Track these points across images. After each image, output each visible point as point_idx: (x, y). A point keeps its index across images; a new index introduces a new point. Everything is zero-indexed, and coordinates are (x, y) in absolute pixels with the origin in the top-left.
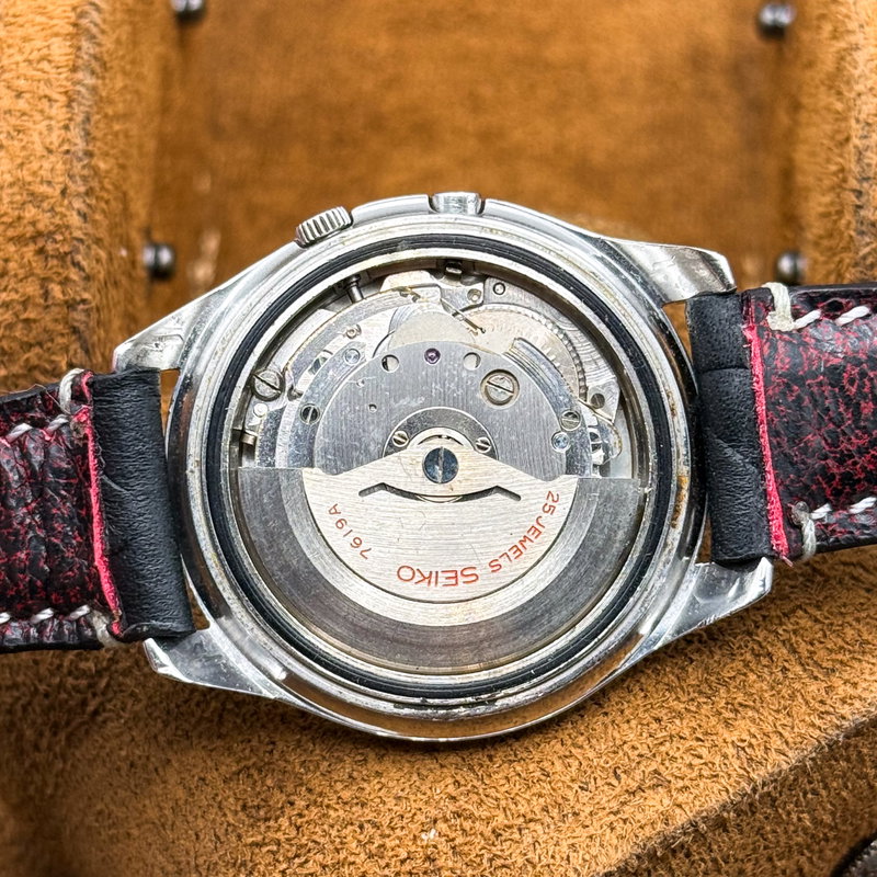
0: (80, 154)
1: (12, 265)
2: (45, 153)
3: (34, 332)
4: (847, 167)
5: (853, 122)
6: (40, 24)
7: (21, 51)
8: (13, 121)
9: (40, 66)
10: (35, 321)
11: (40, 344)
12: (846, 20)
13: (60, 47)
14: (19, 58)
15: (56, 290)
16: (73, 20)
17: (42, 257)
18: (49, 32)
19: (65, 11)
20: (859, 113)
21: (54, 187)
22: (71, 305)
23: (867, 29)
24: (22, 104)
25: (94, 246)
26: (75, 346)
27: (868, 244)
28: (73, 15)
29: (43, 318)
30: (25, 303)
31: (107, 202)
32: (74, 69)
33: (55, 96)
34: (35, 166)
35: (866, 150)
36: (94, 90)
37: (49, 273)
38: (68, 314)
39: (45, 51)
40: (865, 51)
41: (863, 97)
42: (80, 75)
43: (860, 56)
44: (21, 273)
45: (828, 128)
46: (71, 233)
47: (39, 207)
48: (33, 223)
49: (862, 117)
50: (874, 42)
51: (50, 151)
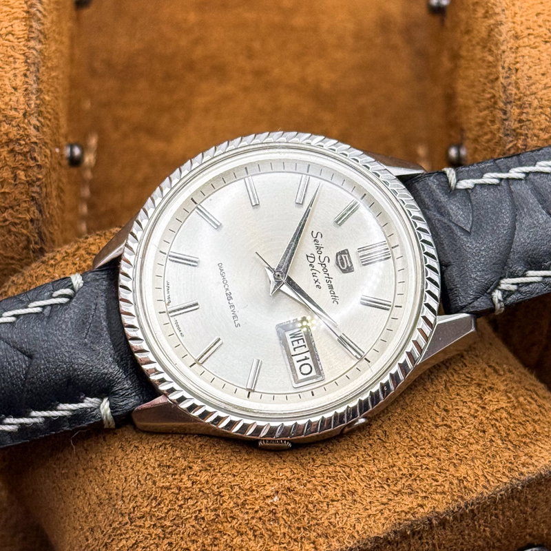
0: (34, 91)
2: (13, 91)
3: (8, 201)
4: (497, 95)
6: (5, 12)
9: (7, 37)
10: (8, 193)
11: (12, 208)
12: (494, 7)
13: (19, 26)
15: (22, 174)
16: (26, 9)
17: (13, 154)
18: (11, 16)
19: (20, 4)
20: (504, 62)
21: (18, 112)
22: (30, 184)
23: (506, 12)
25: (44, 147)
26: (33, 208)
27: (511, 141)
28: (25, 6)
29: (13, 192)
30: (2, 183)
31: (50, 120)
32: (28, 40)
33: (18, 56)
34: (7, 99)
35: (509, 85)
36: (41, 52)
37: (17, 164)
38: (29, 189)
39: (10, 29)
40: (506, 25)
41: (506, 53)
42: (32, 43)
43: (503, 29)
45: (483, 71)
46: (30, 140)
47: (10, 124)
48: (7, 134)
49: (506, 65)
50: (511, 20)
51: (15, 89)
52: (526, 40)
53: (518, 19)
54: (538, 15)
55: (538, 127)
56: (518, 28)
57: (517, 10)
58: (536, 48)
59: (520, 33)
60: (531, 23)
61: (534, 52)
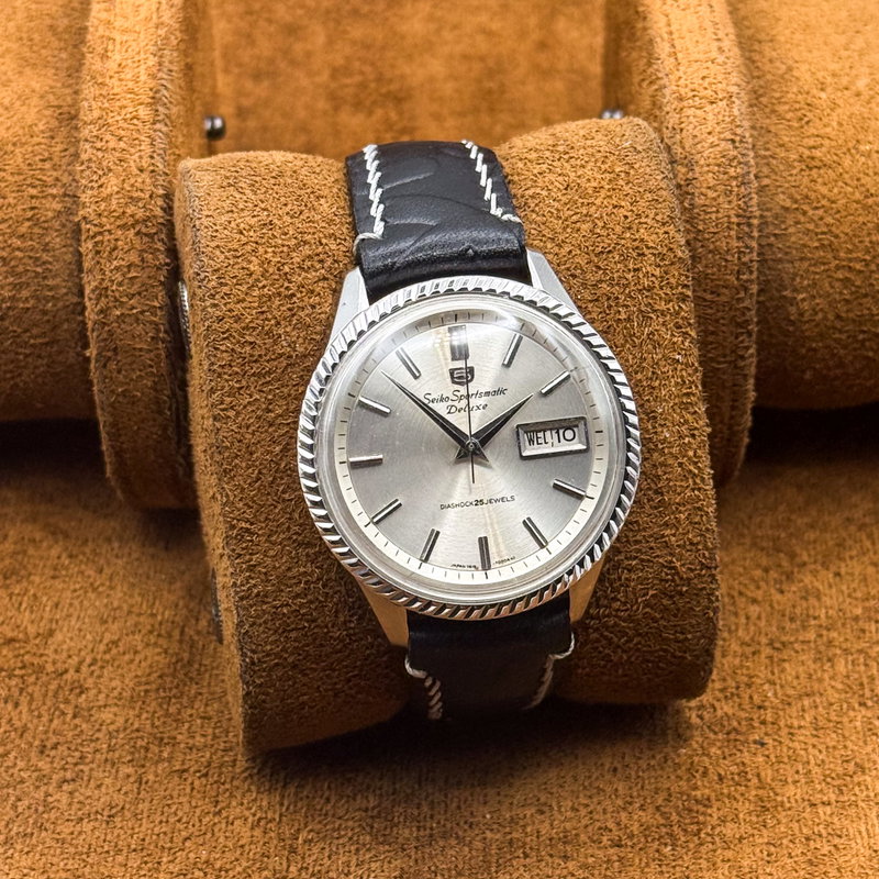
0: (161, 173)
1: (120, 243)
2: (139, 173)
3: (136, 286)
5: (664, 129)
6: (130, 99)
7: (119, 114)
8: (117, 154)
9: (132, 122)
10: (136, 278)
11: (139, 294)
12: (658, 73)
13: (144, 111)
14: (119, 118)
15: (149, 258)
16: (151, 94)
17: (138, 237)
18: (136, 102)
19: (145, 91)
20: (668, 123)
21: (145, 193)
22: (159, 268)
23: (670, 76)
24: (122, 145)
29: (141, 276)
30: (129, 266)
32: (154, 123)
33: (143, 138)
34: (132, 181)
35: (673, 145)
37: (144, 247)
39: (135, 113)
40: (669, 89)
41: (670, 114)
42: (158, 126)
43: (667, 92)
44: (126, 248)
47: (136, 206)
48: (132, 216)
49: (670, 126)
50: (674, 83)
51: (141, 171)
52: (690, 101)
53: (682, 82)
54: (704, 78)
55: (705, 185)
56: (683, 91)
57: (681, 74)
58: (700, 108)
59: (684, 95)
60: (696, 86)
61: (699, 112)
